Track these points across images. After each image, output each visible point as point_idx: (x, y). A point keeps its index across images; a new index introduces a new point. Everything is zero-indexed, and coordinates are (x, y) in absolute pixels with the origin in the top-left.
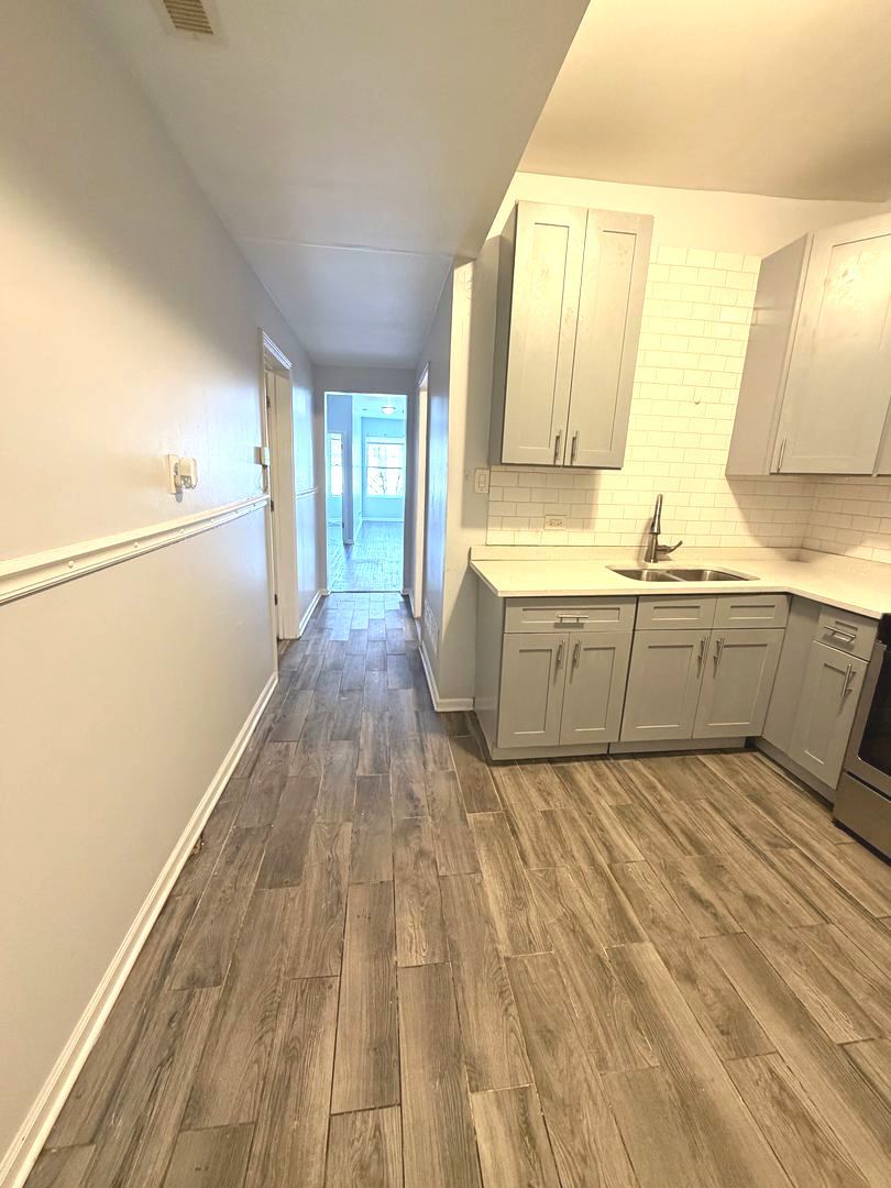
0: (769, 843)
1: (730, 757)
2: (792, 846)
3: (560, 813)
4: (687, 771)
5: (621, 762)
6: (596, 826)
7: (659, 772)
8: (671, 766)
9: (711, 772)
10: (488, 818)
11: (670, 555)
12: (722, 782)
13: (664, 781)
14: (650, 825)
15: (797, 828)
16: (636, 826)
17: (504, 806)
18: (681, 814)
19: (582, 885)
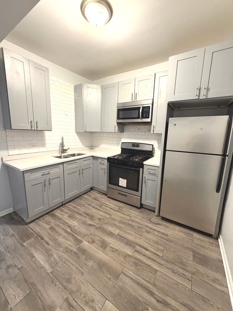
0: (99, 207)
1: (89, 193)
2: (103, 205)
3: (54, 226)
4: (81, 200)
5: (66, 205)
6: (65, 223)
7: (75, 203)
8: (78, 201)
9: (86, 198)
10: (32, 240)
11: (67, 151)
12: (89, 199)
13: (77, 204)
14: (77, 216)
15: (103, 201)
16: (74, 218)
17: (36, 233)
18: (83, 210)
19: (66, 239)
